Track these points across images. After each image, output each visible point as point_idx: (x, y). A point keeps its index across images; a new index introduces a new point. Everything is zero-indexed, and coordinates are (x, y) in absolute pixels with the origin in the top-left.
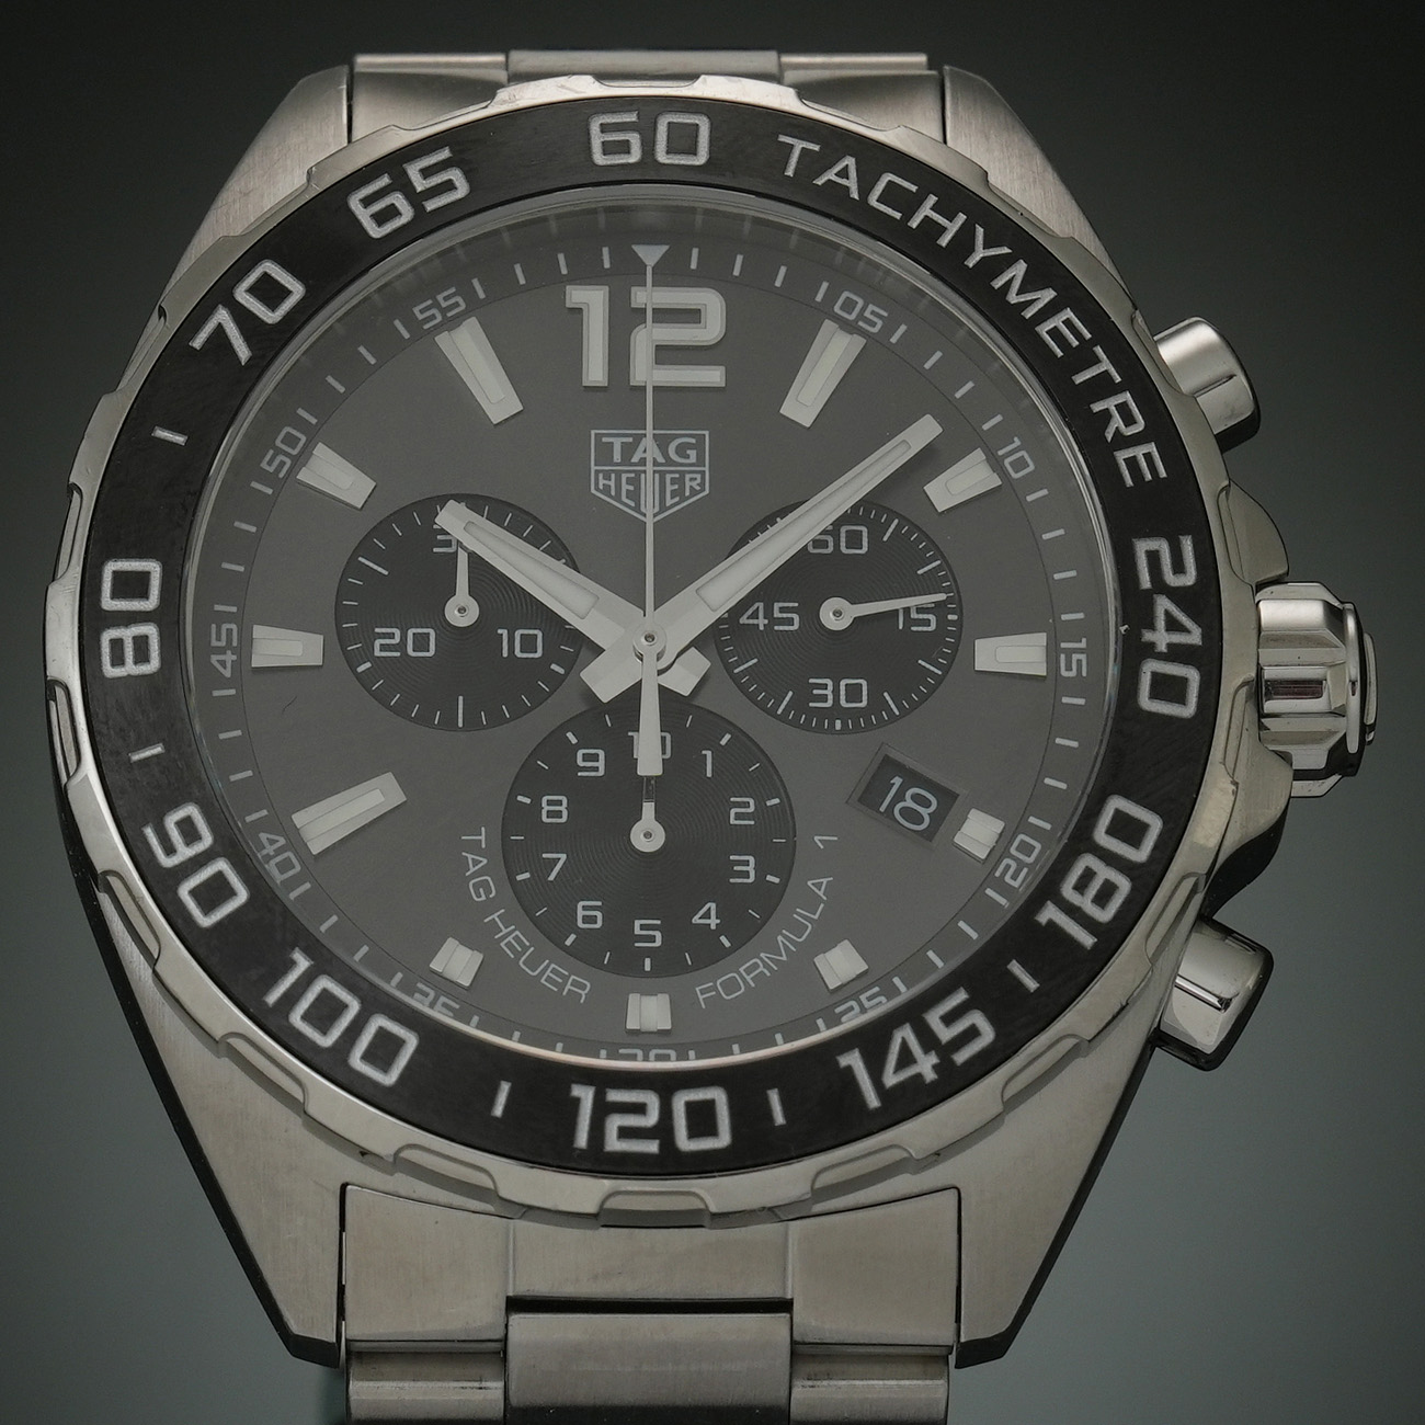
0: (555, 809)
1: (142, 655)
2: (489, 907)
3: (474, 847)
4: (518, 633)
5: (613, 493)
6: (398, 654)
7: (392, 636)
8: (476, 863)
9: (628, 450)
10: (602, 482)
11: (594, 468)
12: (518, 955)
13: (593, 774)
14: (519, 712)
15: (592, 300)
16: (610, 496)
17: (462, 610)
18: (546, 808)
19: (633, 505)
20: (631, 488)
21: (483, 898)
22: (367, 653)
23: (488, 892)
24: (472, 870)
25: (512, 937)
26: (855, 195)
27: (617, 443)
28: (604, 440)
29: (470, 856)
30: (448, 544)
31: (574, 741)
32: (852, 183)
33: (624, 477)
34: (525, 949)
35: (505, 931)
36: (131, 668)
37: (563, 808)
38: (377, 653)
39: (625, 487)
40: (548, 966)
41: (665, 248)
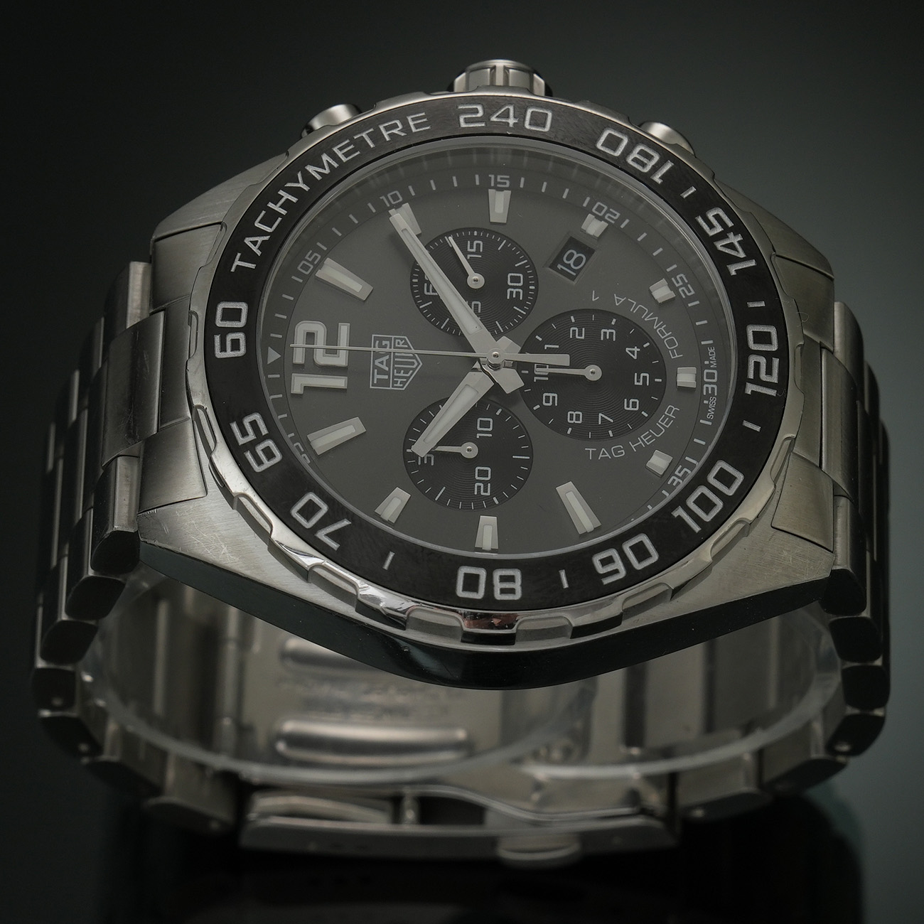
0: (575, 417)
1: (511, 579)
2: (628, 449)
3: (596, 454)
4: (479, 429)
5: (405, 380)
6: (489, 484)
7: (479, 487)
8: (604, 453)
9: (381, 372)
10: (398, 385)
11: (391, 388)
12: (653, 437)
13: (556, 399)
14: (523, 430)
15: (299, 383)
16: (407, 381)
17: (469, 450)
18: (574, 421)
19: (411, 371)
20: (402, 371)
21: (623, 451)
22: (489, 499)
23: (620, 449)
24: (608, 455)
25: (644, 440)
26: (267, 238)
27: (377, 377)
28: (375, 382)
29: (601, 456)
30: (429, 459)
31: (538, 406)
32: (260, 239)
33: (396, 374)
34: (650, 433)
35: (641, 442)
36: (517, 585)
37: (574, 414)
38: (488, 494)
39: (402, 374)
40: (659, 424)
41: (269, 348)
